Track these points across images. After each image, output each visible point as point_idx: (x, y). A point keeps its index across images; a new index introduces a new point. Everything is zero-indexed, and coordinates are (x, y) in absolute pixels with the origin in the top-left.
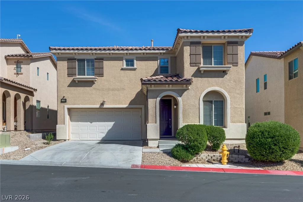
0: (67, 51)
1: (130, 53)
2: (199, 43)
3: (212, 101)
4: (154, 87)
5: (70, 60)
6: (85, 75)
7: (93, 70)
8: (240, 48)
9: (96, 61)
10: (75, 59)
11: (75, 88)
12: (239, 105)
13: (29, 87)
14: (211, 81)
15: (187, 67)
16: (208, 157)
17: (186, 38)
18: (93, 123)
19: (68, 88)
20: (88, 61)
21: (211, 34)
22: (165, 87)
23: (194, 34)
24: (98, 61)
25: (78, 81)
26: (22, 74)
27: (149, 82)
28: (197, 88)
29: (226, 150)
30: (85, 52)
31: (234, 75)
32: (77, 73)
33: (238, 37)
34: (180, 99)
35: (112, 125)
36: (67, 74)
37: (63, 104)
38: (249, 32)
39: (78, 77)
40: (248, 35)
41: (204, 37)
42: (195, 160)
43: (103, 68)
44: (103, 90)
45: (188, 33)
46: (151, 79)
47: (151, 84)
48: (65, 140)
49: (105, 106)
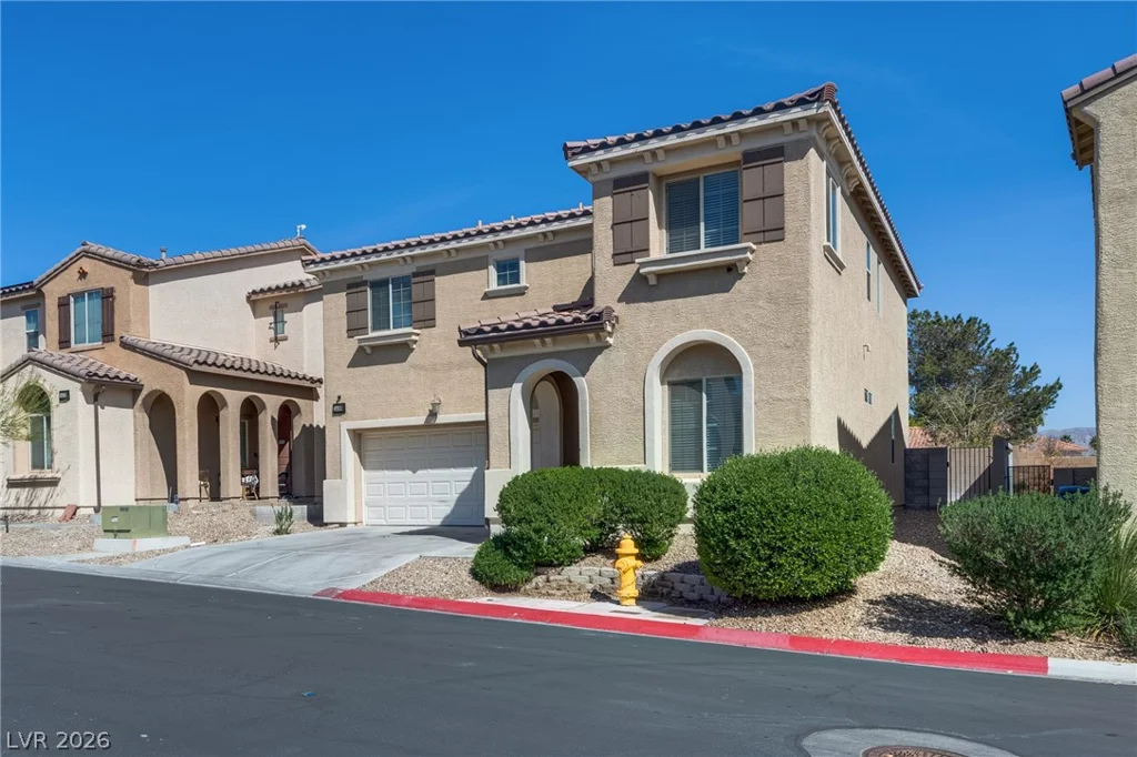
0: (342, 264)
1: (504, 241)
2: (641, 179)
3: (700, 381)
4: (501, 348)
5: (353, 286)
6: (389, 328)
7: (409, 308)
8: (791, 168)
9: (417, 279)
10: (364, 283)
11: (365, 368)
12: (791, 389)
13: (297, 377)
14: (683, 310)
15: (605, 269)
16: (596, 577)
17: (594, 169)
18: (419, 472)
19: (351, 369)
20: (397, 282)
21: (673, 140)
22: (534, 345)
23: (617, 152)
24: (421, 279)
25: (373, 347)
26: (286, 339)
27: (482, 336)
28: (638, 338)
29: (631, 555)
30: (384, 257)
31: (771, 276)
32: (370, 325)
33: (778, 127)
34: (581, 383)
35: (470, 478)
36: (345, 328)
37: (337, 418)
38: (817, 100)
39: (372, 334)
40: (813, 112)
41: (653, 153)
42: (540, 585)
43: (433, 300)
44: (435, 370)
45: (598, 153)
46: (517, 321)
47: (490, 341)
48: (342, 525)
49: (441, 419)
